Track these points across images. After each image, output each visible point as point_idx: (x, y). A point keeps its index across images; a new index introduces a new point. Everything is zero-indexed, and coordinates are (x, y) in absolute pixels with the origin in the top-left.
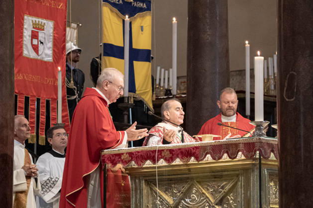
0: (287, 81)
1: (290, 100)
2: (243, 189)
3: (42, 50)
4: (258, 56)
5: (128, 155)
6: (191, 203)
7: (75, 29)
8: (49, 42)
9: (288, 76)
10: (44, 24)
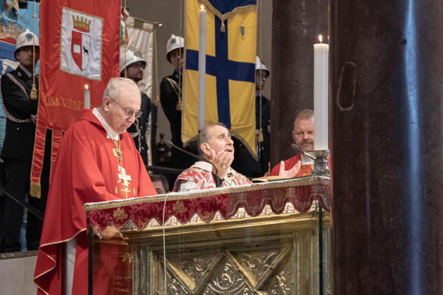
0: (341, 78)
1: (345, 109)
2: (298, 264)
3: (87, 62)
4: (319, 42)
5: (123, 211)
6: (221, 288)
7: (150, 31)
8: (97, 50)
9: (343, 69)
10: (90, 22)
